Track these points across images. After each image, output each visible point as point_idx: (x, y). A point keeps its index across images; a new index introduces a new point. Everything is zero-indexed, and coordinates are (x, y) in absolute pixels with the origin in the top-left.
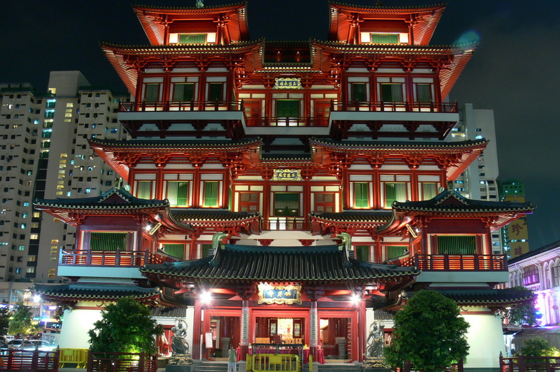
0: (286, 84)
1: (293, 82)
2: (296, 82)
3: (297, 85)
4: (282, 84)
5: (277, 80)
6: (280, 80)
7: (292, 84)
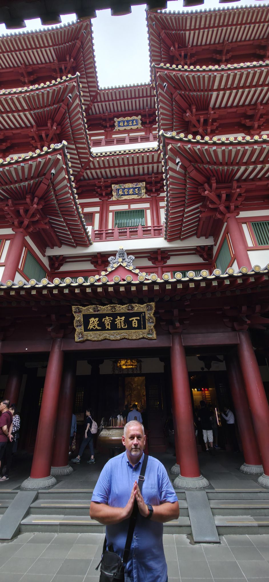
0: (126, 124)
1: (133, 121)
2: (136, 121)
3: (137, 124)
4: (121, 124)
5: (115, 119)
6: (120, 119)
7: (133, 123)
